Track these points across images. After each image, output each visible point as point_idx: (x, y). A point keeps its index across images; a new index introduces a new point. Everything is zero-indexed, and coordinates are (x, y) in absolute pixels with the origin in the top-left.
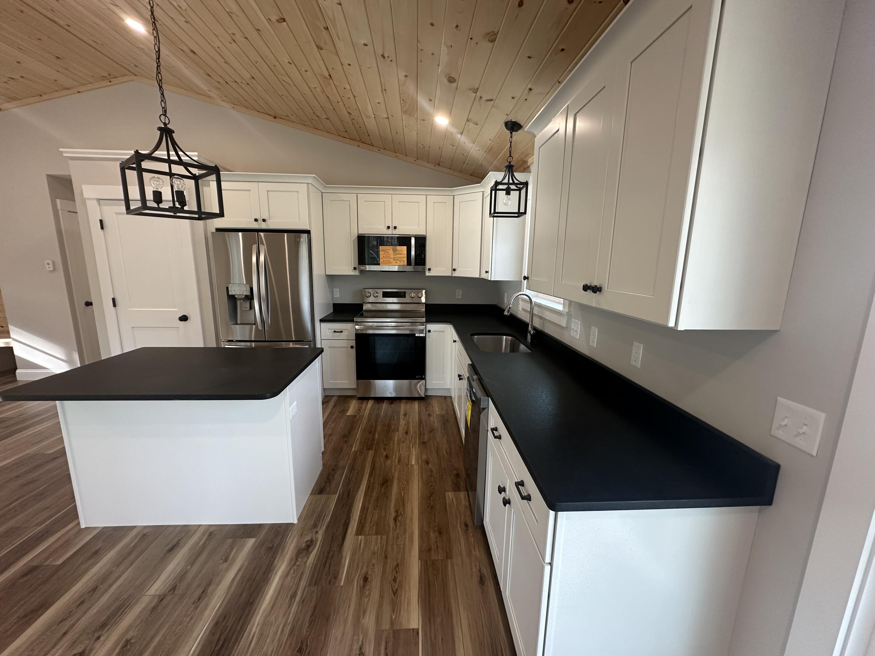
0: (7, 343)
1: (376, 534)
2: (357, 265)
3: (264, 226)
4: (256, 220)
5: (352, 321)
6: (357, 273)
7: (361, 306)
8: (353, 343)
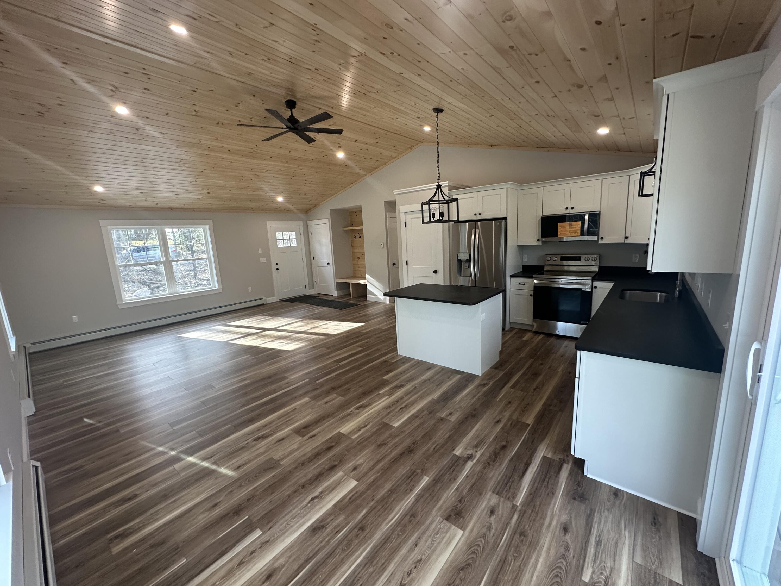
0: (365, 282)
1: (521, 391)
2: (540, 238)
3: (479, 217)
4: (475, 214)
5: (532, 277)
6: (540, 243)
7: (543, 267)
8: (532, 293)
